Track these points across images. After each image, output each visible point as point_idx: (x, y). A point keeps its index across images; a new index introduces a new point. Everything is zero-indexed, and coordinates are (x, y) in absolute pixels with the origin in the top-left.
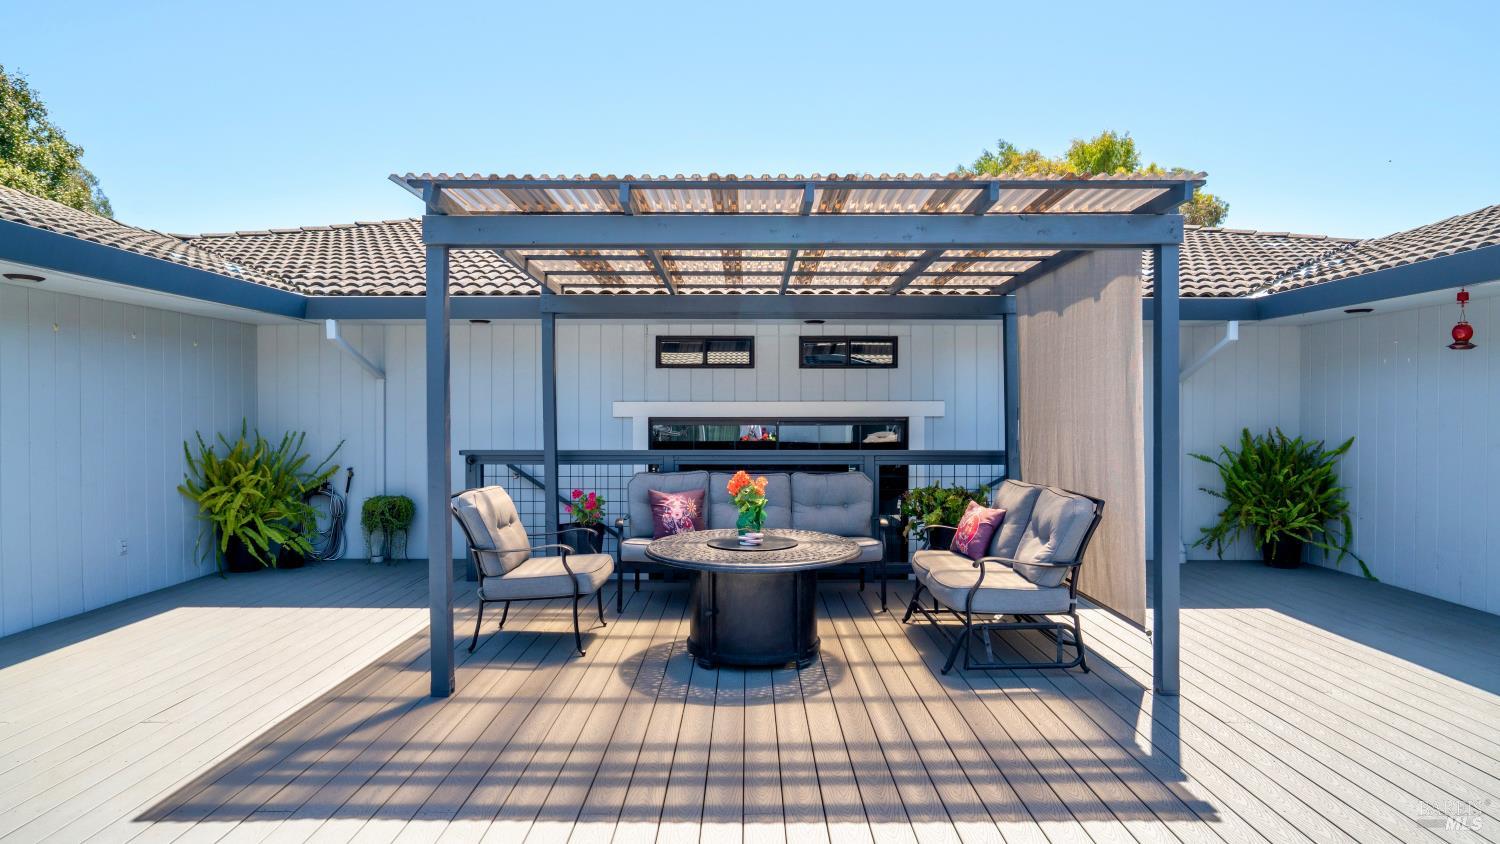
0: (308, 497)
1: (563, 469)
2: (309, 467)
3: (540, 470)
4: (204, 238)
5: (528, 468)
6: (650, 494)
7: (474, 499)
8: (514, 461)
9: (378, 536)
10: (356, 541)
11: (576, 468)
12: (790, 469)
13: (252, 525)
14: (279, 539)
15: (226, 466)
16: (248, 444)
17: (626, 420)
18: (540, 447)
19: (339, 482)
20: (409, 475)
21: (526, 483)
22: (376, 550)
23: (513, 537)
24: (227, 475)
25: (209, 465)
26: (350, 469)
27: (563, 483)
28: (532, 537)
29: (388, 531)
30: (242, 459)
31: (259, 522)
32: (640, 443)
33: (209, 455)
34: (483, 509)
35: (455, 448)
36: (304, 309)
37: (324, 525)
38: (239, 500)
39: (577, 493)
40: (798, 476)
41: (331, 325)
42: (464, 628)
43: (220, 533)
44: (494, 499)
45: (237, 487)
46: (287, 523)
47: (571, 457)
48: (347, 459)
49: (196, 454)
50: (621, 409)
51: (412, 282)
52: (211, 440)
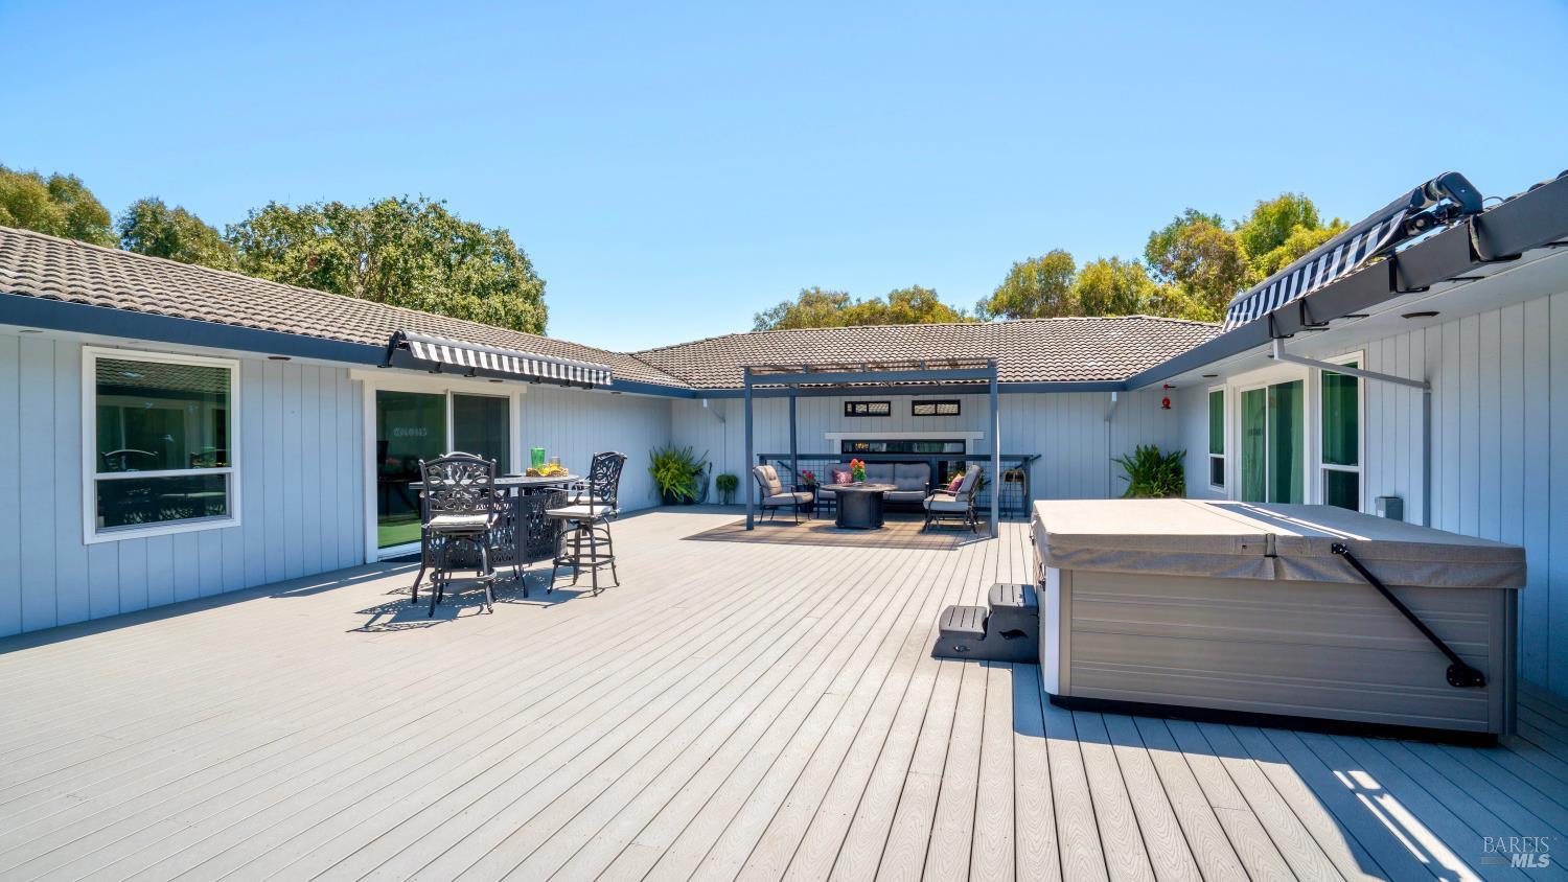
0: (693, 474)
1: (799, 462)
2: (695, 461)
3: (789, 462)
4: (640, 353)
5: (785, 462)
6: (833, 472)
7: (761, 469)
8: (778, 458)
9: (723, 492)
10: (713, 494)
11: (805, 462)
12: (894, 462)
13: (674, 485)
14: (685, 492)
15: (664, 462)
16: (670, 452)
17: (831, 441)
18: (789, 453)
19: (706, 469)
20: (737, 467)
21: (784, 469)
22: (722, 499)
23: (775, 484)
24: (664, 465)
25: (657, 459)
26: (711, 464)
27: (799, 468)
28: (783, 486)
29: (727, 490)
30: (669, 457)
31: (677, 484)
32: (837, 451)
33: (657, 455)
34: (764, 473)
35: (755, 453)
36: (695, 395)
37: (700, 487)
38: (669, 475)
39: (804, 472)
40: (898, 465)
41: (705, 401)
42: (757, 519)
43: (662, 489)
44: (769, 470)
45: (668, 470)
46: (687, 485)
47: (803, 457)
48: (710, 458)
49: (654, 456)
50: (829, 436)
51: (737, 381)
52: (657, 449)
